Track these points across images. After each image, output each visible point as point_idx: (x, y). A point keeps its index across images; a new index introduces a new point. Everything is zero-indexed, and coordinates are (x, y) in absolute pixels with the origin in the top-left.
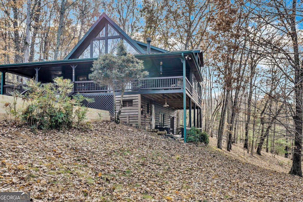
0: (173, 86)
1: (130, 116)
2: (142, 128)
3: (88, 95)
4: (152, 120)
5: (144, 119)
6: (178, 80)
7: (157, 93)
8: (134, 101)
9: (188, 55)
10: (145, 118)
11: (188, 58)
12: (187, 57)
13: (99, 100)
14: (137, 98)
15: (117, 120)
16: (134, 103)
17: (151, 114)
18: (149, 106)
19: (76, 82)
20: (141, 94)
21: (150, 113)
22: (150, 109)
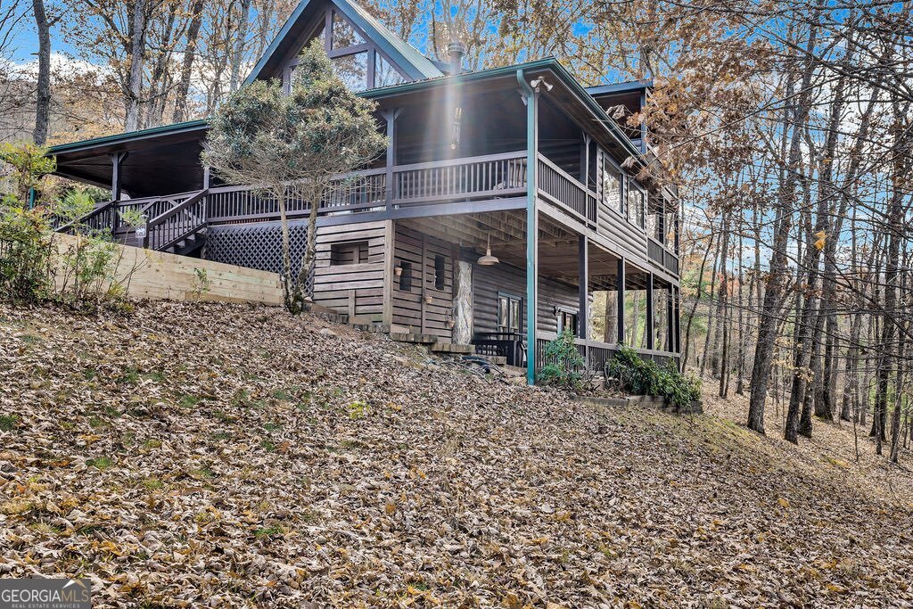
0: (499, 189)
1: (360, 293)
2: (378, 331)
3: (243, 228)
4: (457, 315)
5: (418, 306)
6: (512, 164)
7: (441, 213)
8: (371, 243)
9: (542, 74)
10: (420, 302)
11: (541, 84)
12: (538, 81)
13: (272, 244)
14: (380, 233)
15: (292, 299)
16: (371, 251)
17: (454, 294)
18: (447, 267)
19: (213, 191)
20: (393, 220)
21: (448, 290)
22: (448, 274)
